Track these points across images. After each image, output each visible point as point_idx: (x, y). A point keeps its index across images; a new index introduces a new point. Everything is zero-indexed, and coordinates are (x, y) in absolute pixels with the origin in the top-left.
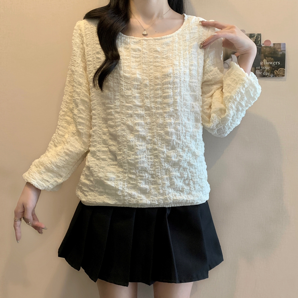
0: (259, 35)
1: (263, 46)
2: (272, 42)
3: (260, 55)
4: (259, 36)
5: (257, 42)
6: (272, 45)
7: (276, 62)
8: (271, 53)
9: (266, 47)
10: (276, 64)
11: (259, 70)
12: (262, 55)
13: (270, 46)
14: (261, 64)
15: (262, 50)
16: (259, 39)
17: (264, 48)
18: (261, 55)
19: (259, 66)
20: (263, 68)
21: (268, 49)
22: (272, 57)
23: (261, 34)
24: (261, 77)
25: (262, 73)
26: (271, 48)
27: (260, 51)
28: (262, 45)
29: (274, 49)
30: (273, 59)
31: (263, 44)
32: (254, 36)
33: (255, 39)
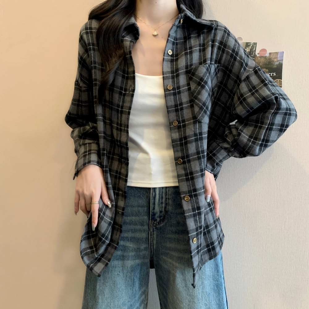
0: (255, 44)
1: (258, 55)
2: (268, 52)
4: (255, 46)
5: (252, 53)
6: (267, 55)
7: (272, 74)
8: (266, 64)
9: (261, 57)
10: (272, 75)
13: (265, 56)
15: (257, 61)
16: (254, 49)
17: (259, 59)
21: (263, 60)
22: (266, 69)
23: (257, 43)
26: (266, 58)
29: (270, 59)
30: (267, 70)
31: (258, 54)
32: (250, 45)
33: (251, 49)
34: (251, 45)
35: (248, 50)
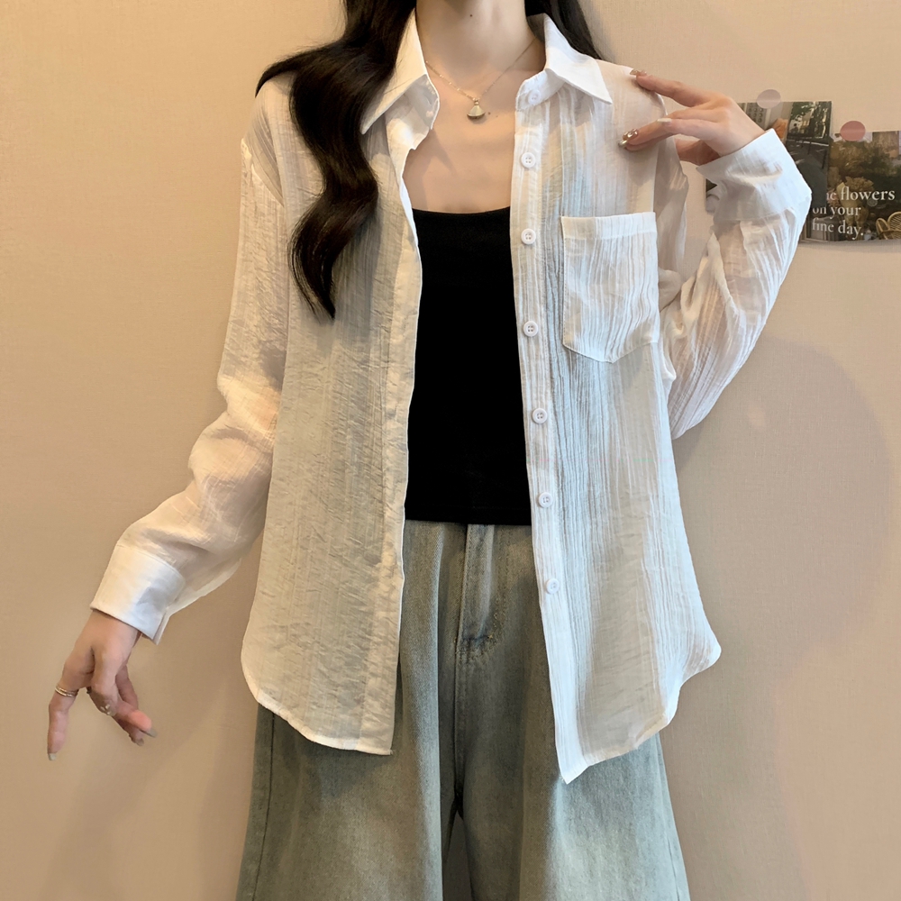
0: (825, 107)
1: (836, 140)
2: (870, 130)
3: (826, 169)
4: (826, 111)
5: (816, 129)
6: (867, 138)
7: (882, 193)
8: (864, 165)
9: (847, 144)
10: (882, 198)
11: (822, 219)
12: (834, 170)
14: (831, 197)
15: (834, 155)
16: (824, 120)
17: (842, 149)
18: (829, 170)
19: (823, 206)
20: (836, 213)
21: (853, 151)
22: (867, 177)
23: (830, 103)
24: (831, 240)
25: (835, 229)
26: (863, 148)
27: (825, 158)
28: (834, 137)
29: (876, 150)
30: (870, 182)
31: (837, 135)
32: (808, 110)
33: (811, 120)
34: (813, 110)
35: (801, 123)
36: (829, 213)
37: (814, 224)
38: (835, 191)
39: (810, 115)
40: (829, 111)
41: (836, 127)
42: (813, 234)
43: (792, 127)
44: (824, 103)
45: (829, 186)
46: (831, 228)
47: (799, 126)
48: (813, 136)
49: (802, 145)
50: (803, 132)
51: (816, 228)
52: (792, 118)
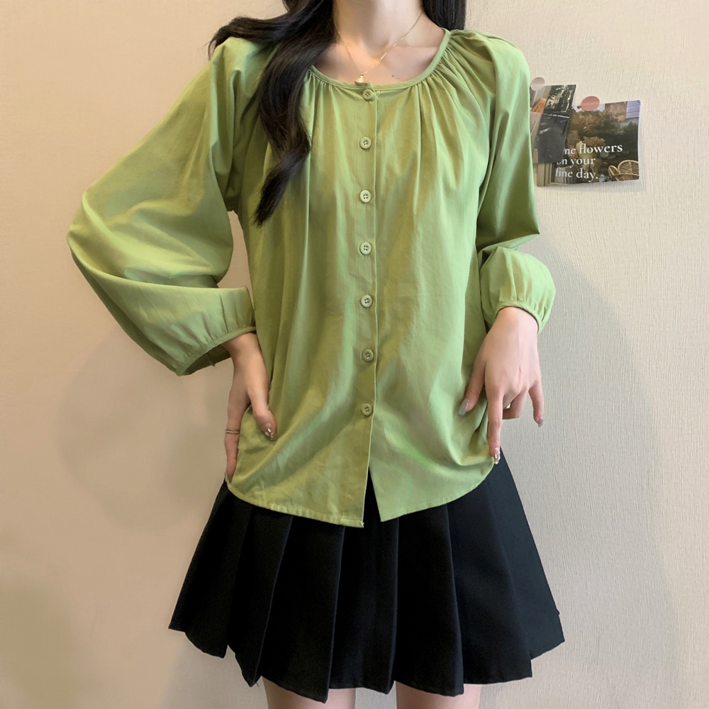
0: (572, 88)
2: (603, 101)
4: (571, 92)
5: (563, 105)
6: (601, 108)
7: (613, 147)
8: (598, 128)
9: (585, 113)
10: (613, 151)
11: (564, 168)
13: (595, 110)
14: (571, 152)
15: (575, 122)
17: (581, 117)
20: (575, 163)
21: (590, 118)
22: (600, 136)
28: (576, 109)
29: (608, 116)
30: (602, 139)
31: (579, 107)
32: (560, 91)
33: (561, 99)
34: (563, 91)
35: (554, 101)
36: (569, 163)
37: (557, 172)
38: (575, 147)
39: (560, 95)
40: (574, 92)
41: (577, 101)
42: (556, 180)
43: (548, 104)
44: (571, 86)
45: (570, 144)
46: (570, 175)
47: (552, 104)
48: (559, 110)
49: (552, 117)
50: (554, 108)
51: (558, 173)
52: (549, 98)
